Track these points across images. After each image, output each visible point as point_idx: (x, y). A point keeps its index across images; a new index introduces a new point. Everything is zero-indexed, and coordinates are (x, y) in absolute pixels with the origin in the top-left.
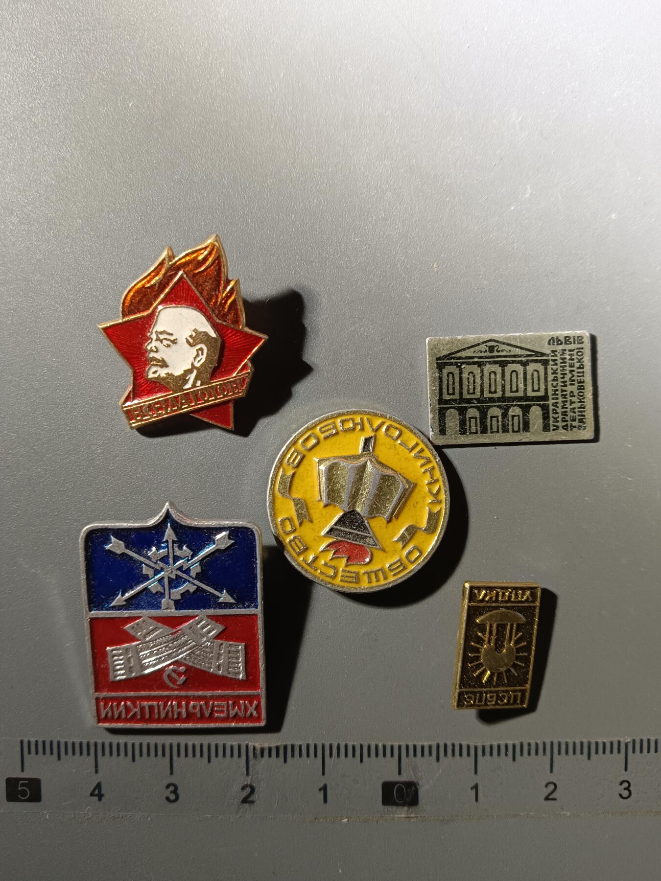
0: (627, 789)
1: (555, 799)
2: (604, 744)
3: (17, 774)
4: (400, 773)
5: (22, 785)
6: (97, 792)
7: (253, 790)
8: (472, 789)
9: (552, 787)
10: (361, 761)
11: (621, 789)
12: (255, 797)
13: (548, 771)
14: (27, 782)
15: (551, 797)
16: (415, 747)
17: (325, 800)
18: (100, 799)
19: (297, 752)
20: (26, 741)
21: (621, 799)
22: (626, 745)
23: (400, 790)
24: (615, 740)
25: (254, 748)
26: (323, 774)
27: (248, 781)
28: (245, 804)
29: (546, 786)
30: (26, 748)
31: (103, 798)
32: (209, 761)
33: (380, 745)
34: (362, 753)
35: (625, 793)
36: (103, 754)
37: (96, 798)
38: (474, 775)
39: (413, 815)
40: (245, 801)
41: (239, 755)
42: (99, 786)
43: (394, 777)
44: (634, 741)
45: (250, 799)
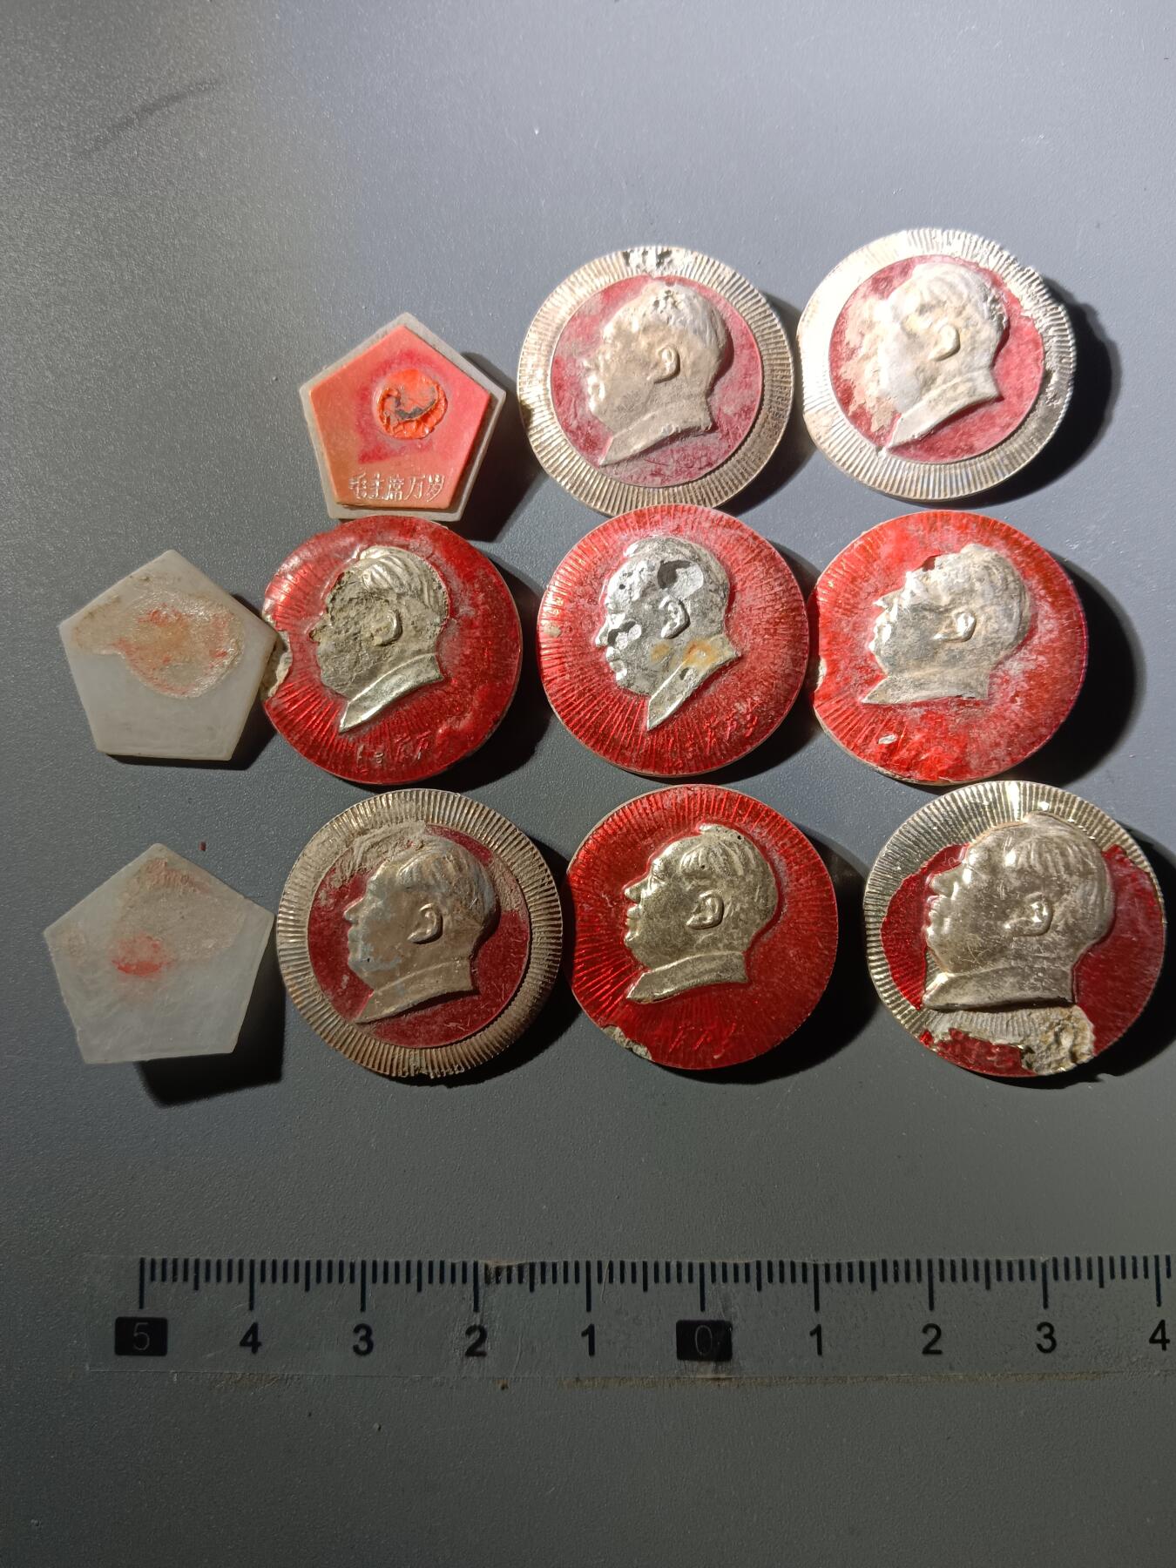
0: (1049, 1336)
1: (939, 1352)
2: (1010, 1265)
3: (133, 1311)
4: (703, 1309)
5: (140, 1329)
6: (251, 1340)
7: (483, 1334)
8: (812, 1334)
9: (933, 1332)
10: (645, 1288)
11: (1039, 1337)
12: (487, 1346)
13: (926, 1306)
14: (146, 1324)
15: (932, 1348)
16: (724, 1265)
17: (592, 1352)
18: (254, 1351)
19: (549, 1275)
20: (148, 1260)
21: (1041, 1354)
22: (1044, 1266)
23: (704, 1333)
24: (1027, 1259)
25: (486, 1267)
26: (589, 1309)
27: (476, 1320)
28: (471, 1358)
29: (925, 1330)
30: (148, 1271)
31: (259, 1349)
32: (419, 1289)
33: (673, 1265)
34: (646, 1275)
35: (1047, 1344)
36: (263, 1279)
37: (249, 1349)
38: (814, 1313)
39: (723, 1376)
40: (471, 1352)
41: (464, 1280)
42: (254, 1329)
43: (694, 1314)
44: (1055, 1260)
45: (479, 1349)
